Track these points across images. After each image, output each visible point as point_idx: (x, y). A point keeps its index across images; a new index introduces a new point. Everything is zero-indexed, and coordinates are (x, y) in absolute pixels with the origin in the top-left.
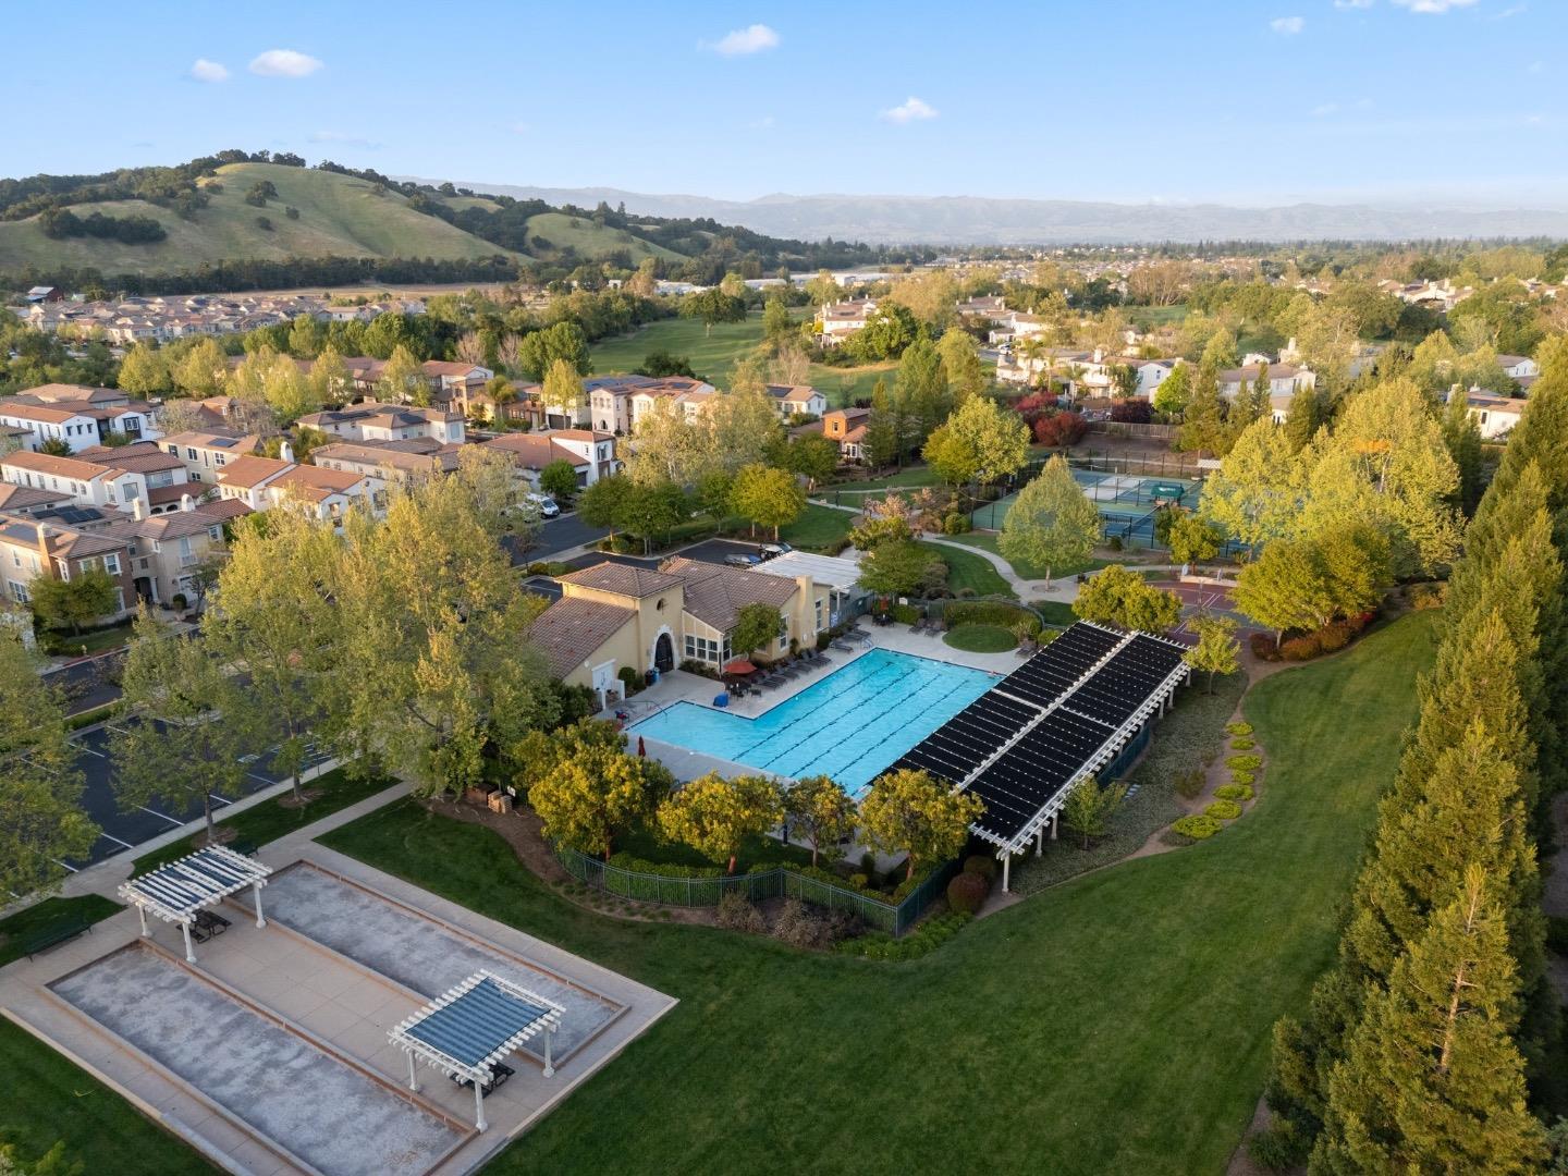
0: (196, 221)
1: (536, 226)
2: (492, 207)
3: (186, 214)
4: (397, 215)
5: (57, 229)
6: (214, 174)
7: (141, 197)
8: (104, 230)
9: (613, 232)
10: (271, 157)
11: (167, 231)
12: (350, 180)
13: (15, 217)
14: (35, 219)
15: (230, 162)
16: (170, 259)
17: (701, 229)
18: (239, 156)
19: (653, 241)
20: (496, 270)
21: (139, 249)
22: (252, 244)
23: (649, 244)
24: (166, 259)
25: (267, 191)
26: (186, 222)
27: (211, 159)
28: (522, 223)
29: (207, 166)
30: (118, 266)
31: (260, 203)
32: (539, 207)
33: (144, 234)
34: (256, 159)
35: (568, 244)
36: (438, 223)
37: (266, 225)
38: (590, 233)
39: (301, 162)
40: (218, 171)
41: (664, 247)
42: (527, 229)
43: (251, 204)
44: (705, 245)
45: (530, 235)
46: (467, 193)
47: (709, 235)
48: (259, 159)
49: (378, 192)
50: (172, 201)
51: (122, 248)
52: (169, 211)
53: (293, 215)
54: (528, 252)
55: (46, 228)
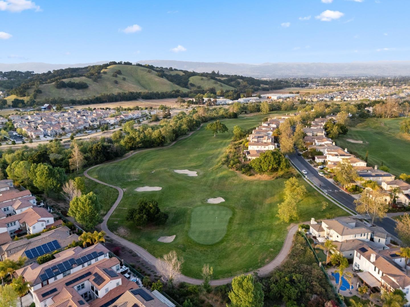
0: (98, 82)
1: (192, 80)
2: (182, 74)
3: (95, 80)
4: (153, 78)
5: (58, 86)
6: (107, 68)
7: (85, 76)
8: (72, 86)
9: (213, 81)
10: (123, 63)
11: (89, 85)
12: (142, 68)
13: (49, 83)
14: (54, 83)
15: (112, 65)
16: (88, 93)
17: (238, 79)
18: (114, 63)
19: (224, 83)
20: (176, 95)
21: (81, 91)
22: (111, 88)
23: (222, 84)
24: (87, 93)
25: (119, 72)
26: (95, 82)
27: (107, 64)
28: (188, 79)
29: (106, 66)
30: (73, 96)
31: (116, 76)
32: (194, 74)
33: (83, 86)
34: (119, 63)
35: (199, 85)
36: (164, 80)
37: (116, 82)
38: (206, 81)
39: (131, 64)
40: (108, 67)
41: (227, 85)
42: (189, 80)
43: (114, 76)
44: (239, 83)
45: (190, 82)
46: (176, 70)
47: (241, 80)
48: (120, 63)
49: (149, 72)
50: (92, 77)
51: (76, 90)
52: (91, 80)
53: (124, 79)
54: (188, 88)
55: (56, 86)
